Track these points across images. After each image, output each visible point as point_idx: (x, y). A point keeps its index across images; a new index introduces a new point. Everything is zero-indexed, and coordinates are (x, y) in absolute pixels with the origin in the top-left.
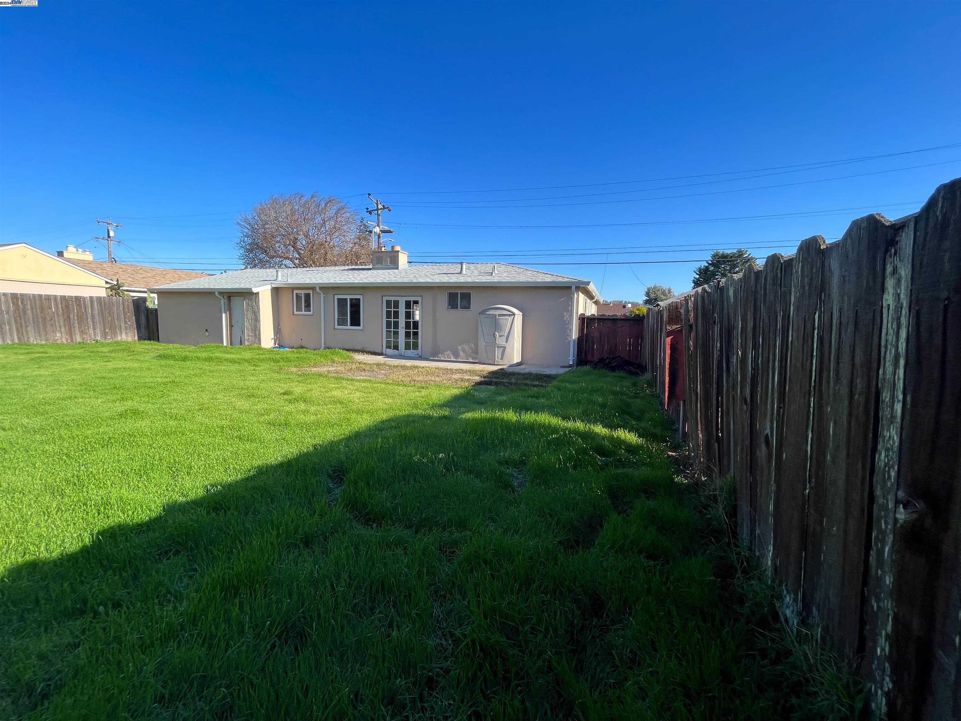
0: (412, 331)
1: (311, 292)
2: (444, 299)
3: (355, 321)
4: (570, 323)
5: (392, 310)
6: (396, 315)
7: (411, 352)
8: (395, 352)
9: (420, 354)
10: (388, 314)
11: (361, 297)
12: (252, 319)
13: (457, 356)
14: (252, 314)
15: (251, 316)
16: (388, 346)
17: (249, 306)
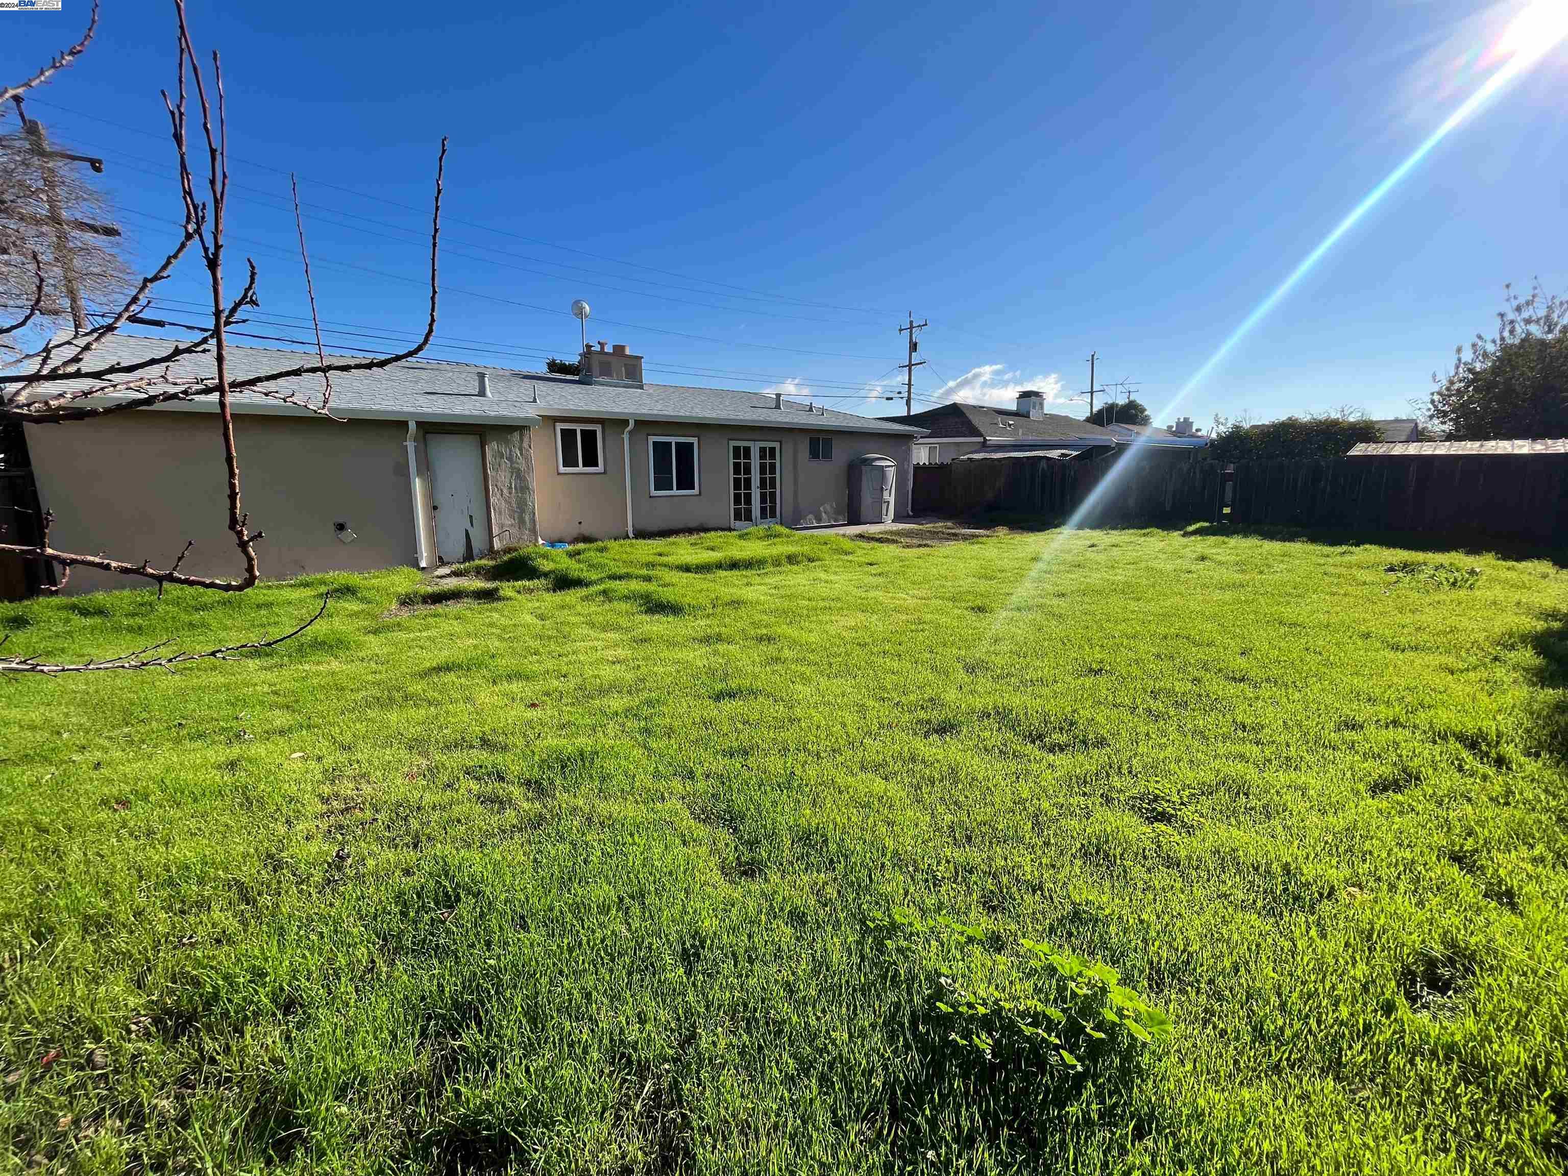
1: (598, 428)
2: (806, 446)
3: (686, 482)
5: (742, 461)
6: (748, 469)
7: (769, 523)
8: (749, 526)
10: (737, 468)
11: (694, 440)
12: (510, 488)
13: (819, 520)
14: (509, 475)
15: (507, 480)
16: (738, 517)
17: (502, 456)
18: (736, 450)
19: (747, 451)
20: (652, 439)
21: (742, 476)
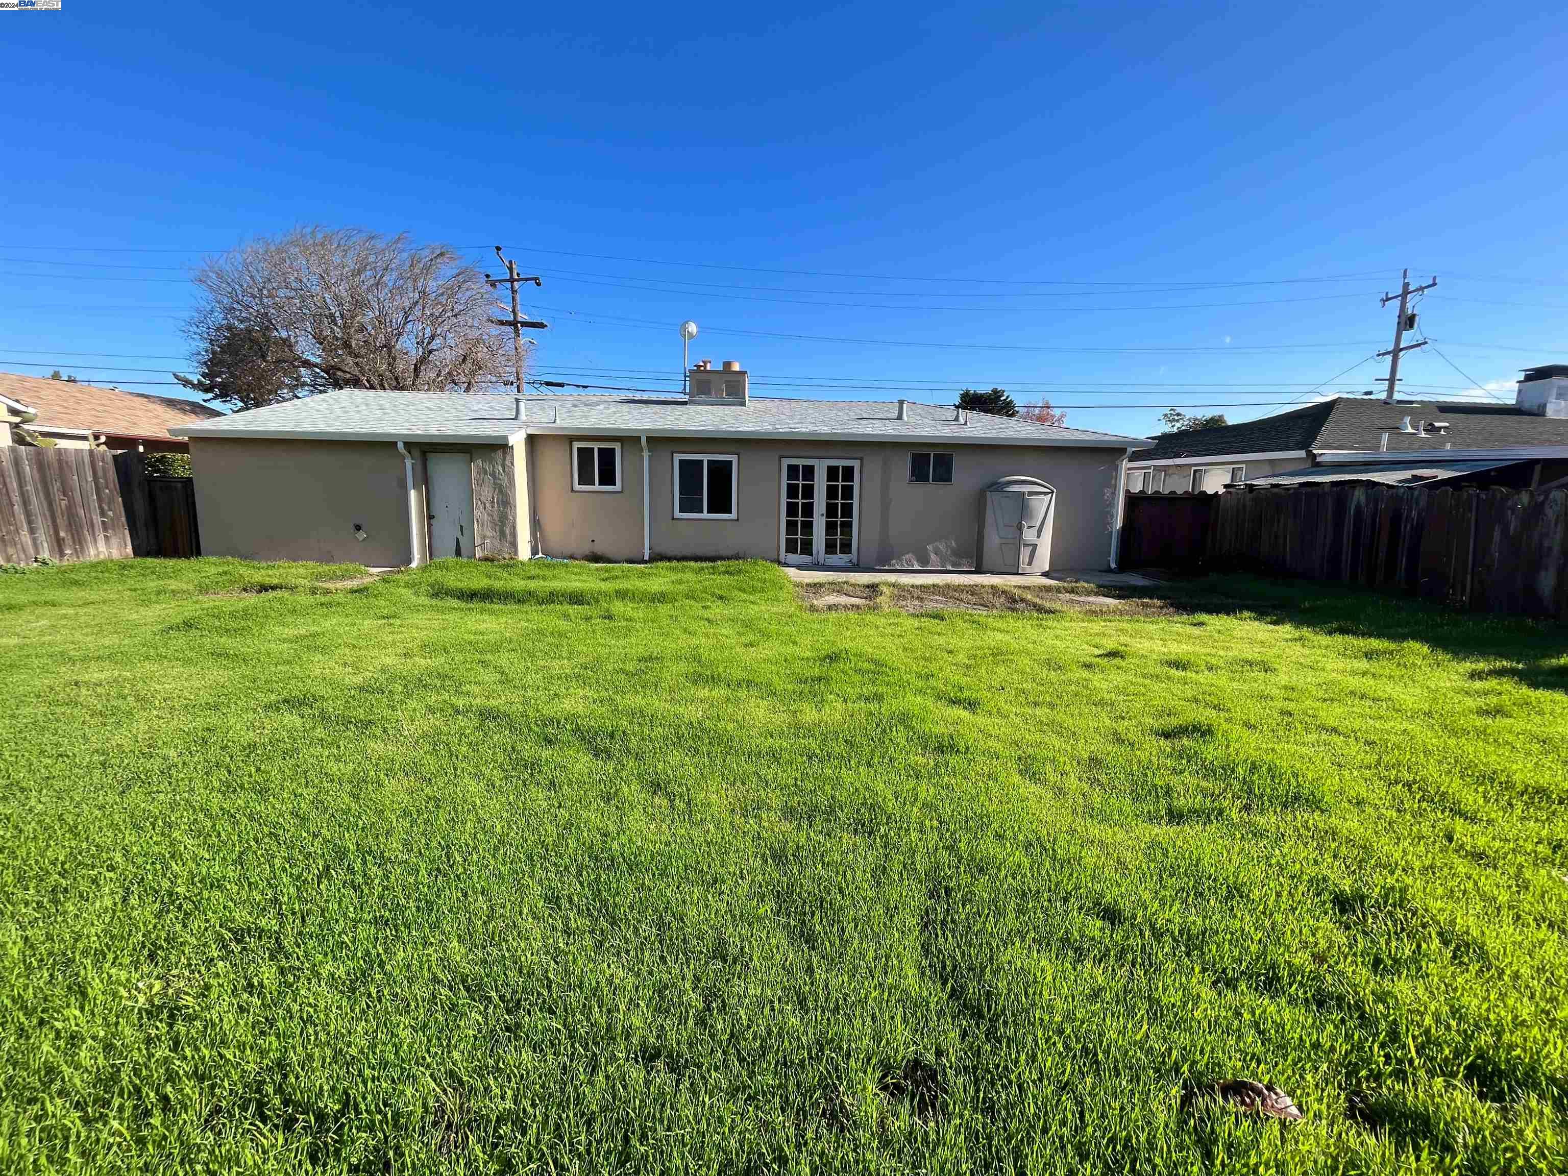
0: (839, 520)
1: (617, 446)
2: (903, 466)
3: (720, 503)
4: (1112, 504)
5: (801, 482)
6: (809, 492)
7: (839, 559)
8: (806, 559)
9: (855, 561)
10: (792, 491)
11: (734, 458)
12: (493, 502)
13: (924, 560)
14: (491, 489)
15: (490, 495)
16: (791, 547)
17: (486, 473)
18: (793, 471)
19: (809, 472)
20: (677, 457)
21: (800, 501)
